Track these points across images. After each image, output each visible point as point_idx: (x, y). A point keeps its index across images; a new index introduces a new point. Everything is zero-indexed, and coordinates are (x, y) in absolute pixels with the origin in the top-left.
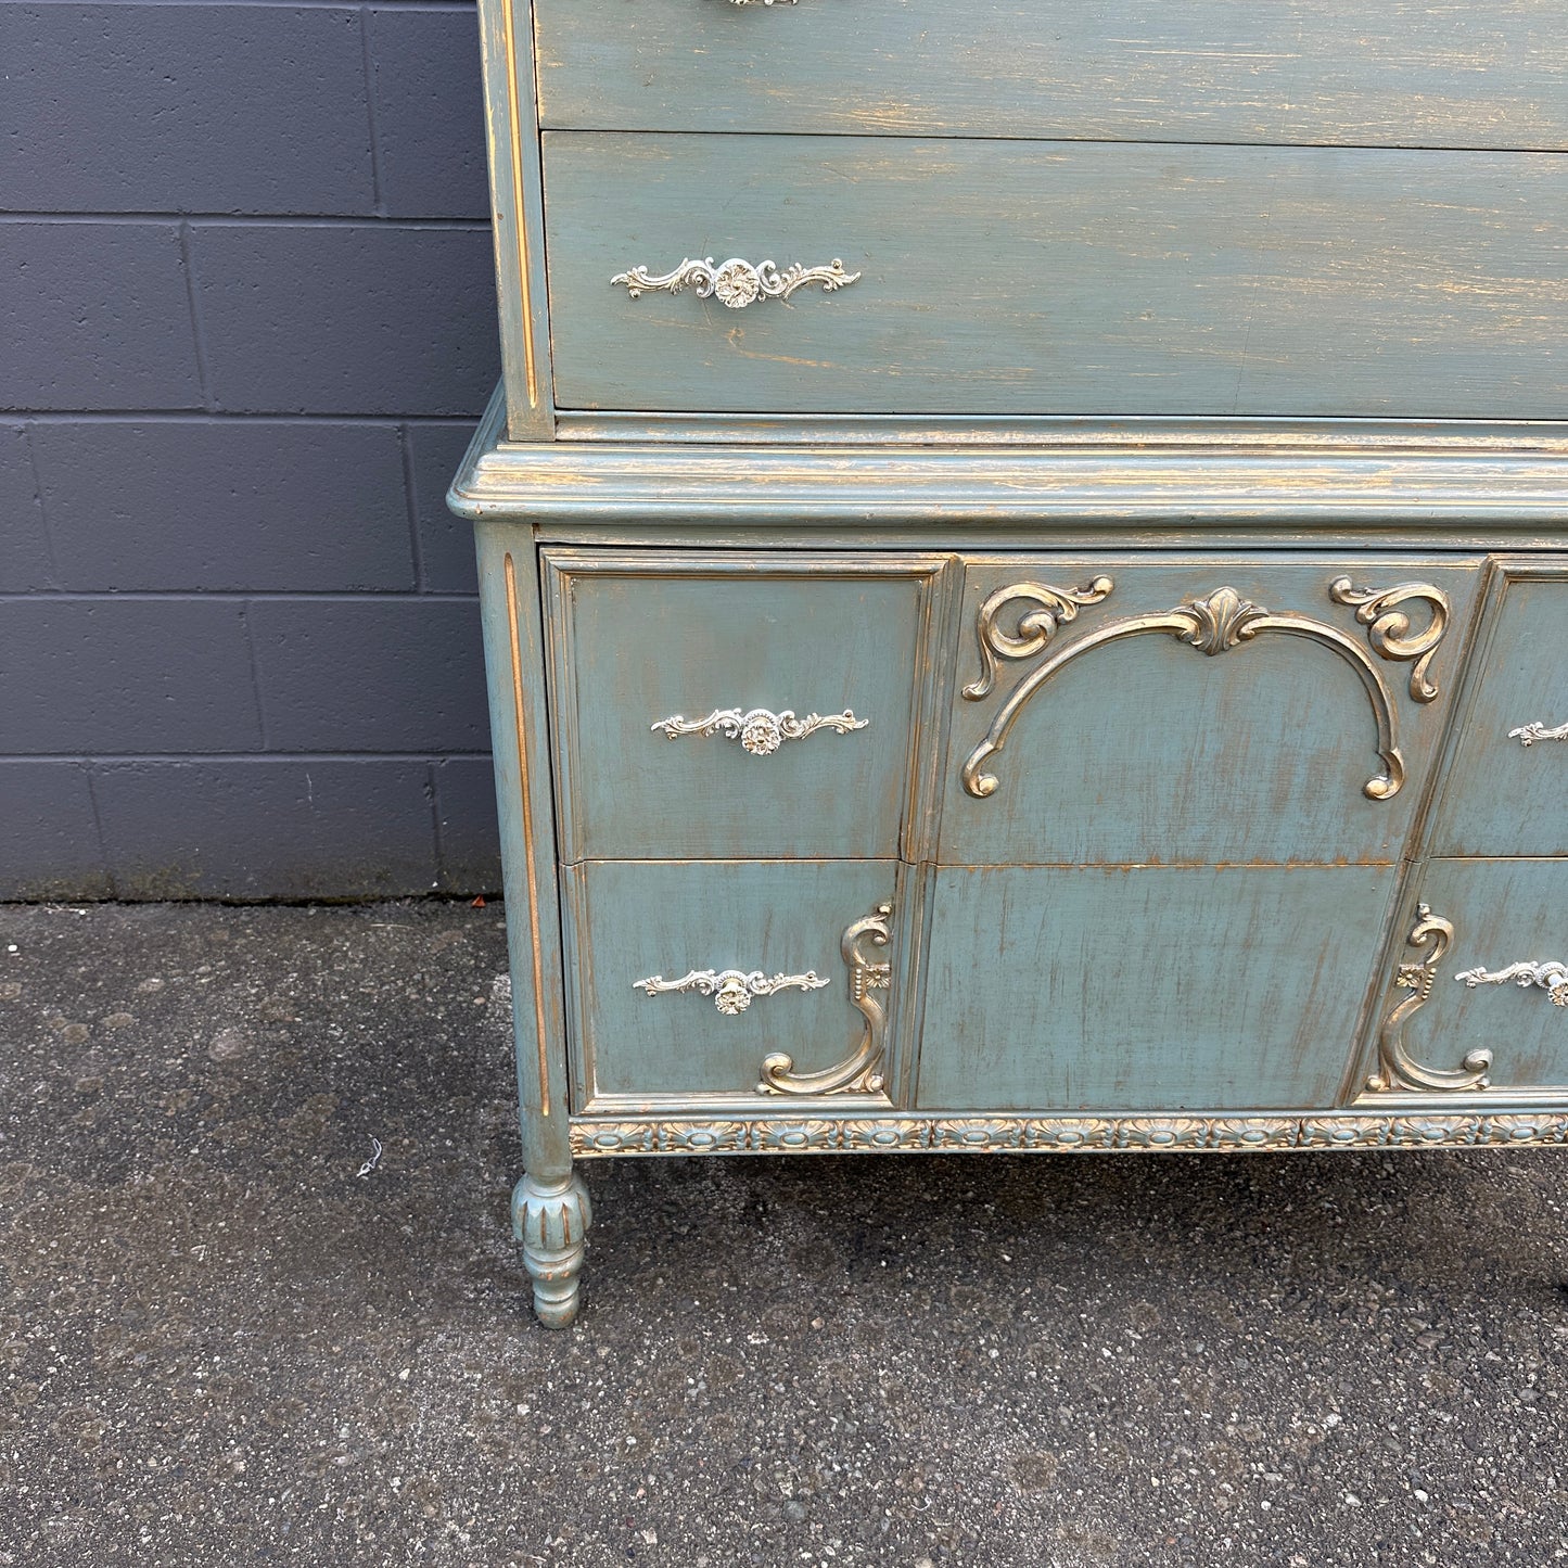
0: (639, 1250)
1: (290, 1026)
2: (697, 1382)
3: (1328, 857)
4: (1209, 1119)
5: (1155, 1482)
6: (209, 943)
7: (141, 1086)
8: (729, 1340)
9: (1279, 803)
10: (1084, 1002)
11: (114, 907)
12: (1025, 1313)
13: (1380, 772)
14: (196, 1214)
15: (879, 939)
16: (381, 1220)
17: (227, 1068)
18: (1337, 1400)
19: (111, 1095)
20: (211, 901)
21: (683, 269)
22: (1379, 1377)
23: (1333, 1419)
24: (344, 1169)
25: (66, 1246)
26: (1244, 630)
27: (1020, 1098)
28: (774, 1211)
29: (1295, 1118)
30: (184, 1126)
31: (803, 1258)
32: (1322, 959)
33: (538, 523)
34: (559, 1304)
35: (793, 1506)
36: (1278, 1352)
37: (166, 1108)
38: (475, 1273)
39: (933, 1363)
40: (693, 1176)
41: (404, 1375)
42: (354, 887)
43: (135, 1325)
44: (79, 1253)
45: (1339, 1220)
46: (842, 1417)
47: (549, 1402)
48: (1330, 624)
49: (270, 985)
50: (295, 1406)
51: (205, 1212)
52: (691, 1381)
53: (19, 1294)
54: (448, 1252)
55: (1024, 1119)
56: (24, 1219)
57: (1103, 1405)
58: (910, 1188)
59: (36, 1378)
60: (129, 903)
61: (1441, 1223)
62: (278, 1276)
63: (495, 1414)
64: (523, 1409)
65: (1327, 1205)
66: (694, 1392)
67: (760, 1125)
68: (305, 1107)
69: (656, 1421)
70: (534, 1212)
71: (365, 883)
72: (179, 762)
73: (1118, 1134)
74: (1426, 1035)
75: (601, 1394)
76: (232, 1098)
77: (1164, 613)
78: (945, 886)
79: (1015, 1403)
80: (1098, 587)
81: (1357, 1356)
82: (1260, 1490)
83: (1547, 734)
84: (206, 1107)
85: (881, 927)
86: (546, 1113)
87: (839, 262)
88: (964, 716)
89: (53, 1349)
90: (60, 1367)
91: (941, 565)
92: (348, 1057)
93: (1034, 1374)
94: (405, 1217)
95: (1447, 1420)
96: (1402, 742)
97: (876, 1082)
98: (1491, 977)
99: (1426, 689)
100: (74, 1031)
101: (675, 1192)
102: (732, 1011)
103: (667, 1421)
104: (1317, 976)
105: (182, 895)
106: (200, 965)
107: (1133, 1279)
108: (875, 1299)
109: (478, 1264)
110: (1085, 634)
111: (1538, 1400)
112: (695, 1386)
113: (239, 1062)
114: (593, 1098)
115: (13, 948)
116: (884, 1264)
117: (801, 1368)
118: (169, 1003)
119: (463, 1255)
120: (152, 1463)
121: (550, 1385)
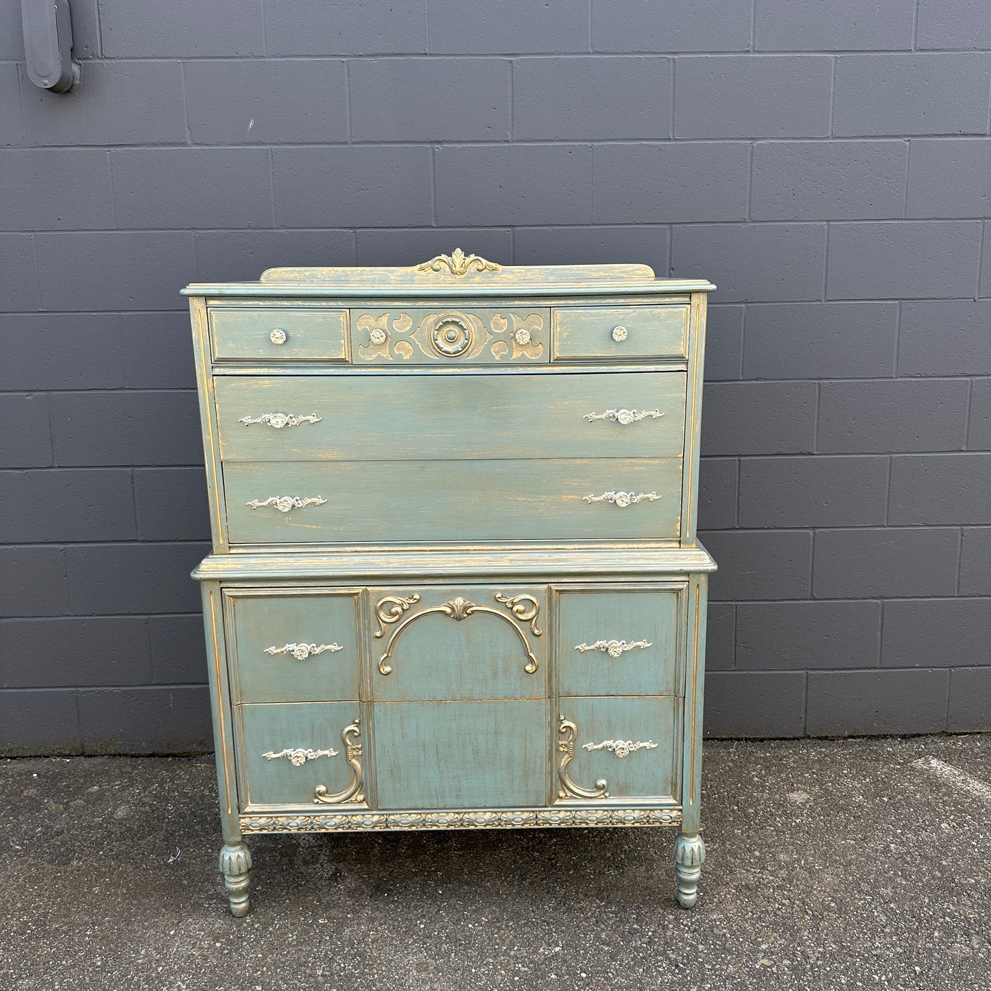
0: (282, 890)
1: (151, 806)
2: (293, 936)
3: (518, 696)
4: (499, 812)
5: (473, 970)
6: (122, 772)
7: (82, 829)
8: (310, 922)
9: (495, 675)
10: (438, 759)
11: (82, 758)
12: (441, 912)
13: (529, 662)
14: (98, 876)
15: (356, 734)
16: (175, 878)
17: (121, 822)
18: (562, 942)
19: (69, 832)
20: (125, 755)
21: (269, 501)
22: (584, 934)
23: (557, 949)
24: (163, 860)
25: (41, 888)
26: (468, 611)
27: (419, 804)
28: (345, 876)
29: (534, 812)
30: (99, 844)
31: (351, 893)
32: (526, 739)
33: (221, 581)
34: (240, 904)
35: (320, 978)
36: (544, 925)
37: (92, 837)
38: (209, 898)
39: (395, 929)
40: (313, 863)
41: (172, 933)
42: (190, 748)
43: (65, 916)
44: (46, 890)
45: (592, 876)
46: (350, 948)
47: (230, 942)
48: (497, 609)
49: (145, 789)
50: (125, 943)
51: (101, 875)
52: (291, 935)
53: (19, 905)
54: (200, 890)
55: (424, 814)
56: (25, 878)
57: (462, 944)
58: (407, 867)
59: (22, 934)
60: (90, 756)
61: (636, 877)
62: (128, 899)
63: (206, 946)
64: (218, 945)
65: (589, 871)
66: (290, 939)
67: (317, 818)
68: (151, 836)
69: (272, 948)
70: (226, 858)
71: (194, 746)
72: (116, 690)
73: (462, 820)
74: (577, 773)
75: (252, 940)
76: (121, 833)
77: (440, 606)
78: (377, 710)
79: (425, 943)
80: (414, 597)
81: (578, 926)
82: (516, 973)
83: (588, 648)
84: (109, 836)
85: (356, 729)
86: (230, 812)
87: (319, 497)
88: (376, 645)
89: (30, 924)
90: (32, 930)
91: (361, 591)
92: (174, 817)
93: (436, 933)
94: (185, 877)
95: (606, 949)
96: (534, 651)
97: (361, 797)
98: (596, 747)
99: (536, 632)
100: (57, 808)
101: (303, 869)
102: (298, 764)
103: (277, 949)
104: (525, 745)
105: (113, 752)
106: (116, 781)
107: (492, 899)
108: (378, 907)
109: (212, 895)
110: (414, 614)
111: (649, 942)
112: (291, 937)
113: (126, 819)
114: (248, 805)
115: (35, 775)
116: (386, 895)
117: (339, 930)
118: (100, 797)
119: (207, 892)
120: (64, 962)
121: (231, 936)
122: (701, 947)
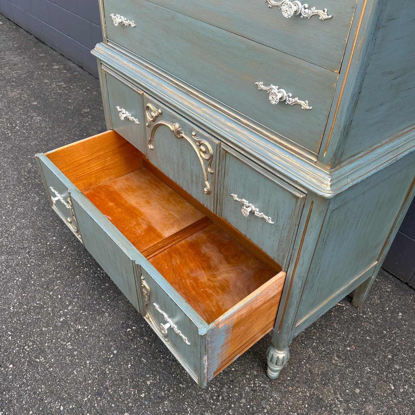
3: (201, 202)
9: (192, 182)
26: (180, 135)
48: (193, 142)
77: (169, 123)
83: (237, 199)
88: (148, 130)
91: (141, 93)
96: (209, 181)
110: (159, 121)
122: (244, 400)
